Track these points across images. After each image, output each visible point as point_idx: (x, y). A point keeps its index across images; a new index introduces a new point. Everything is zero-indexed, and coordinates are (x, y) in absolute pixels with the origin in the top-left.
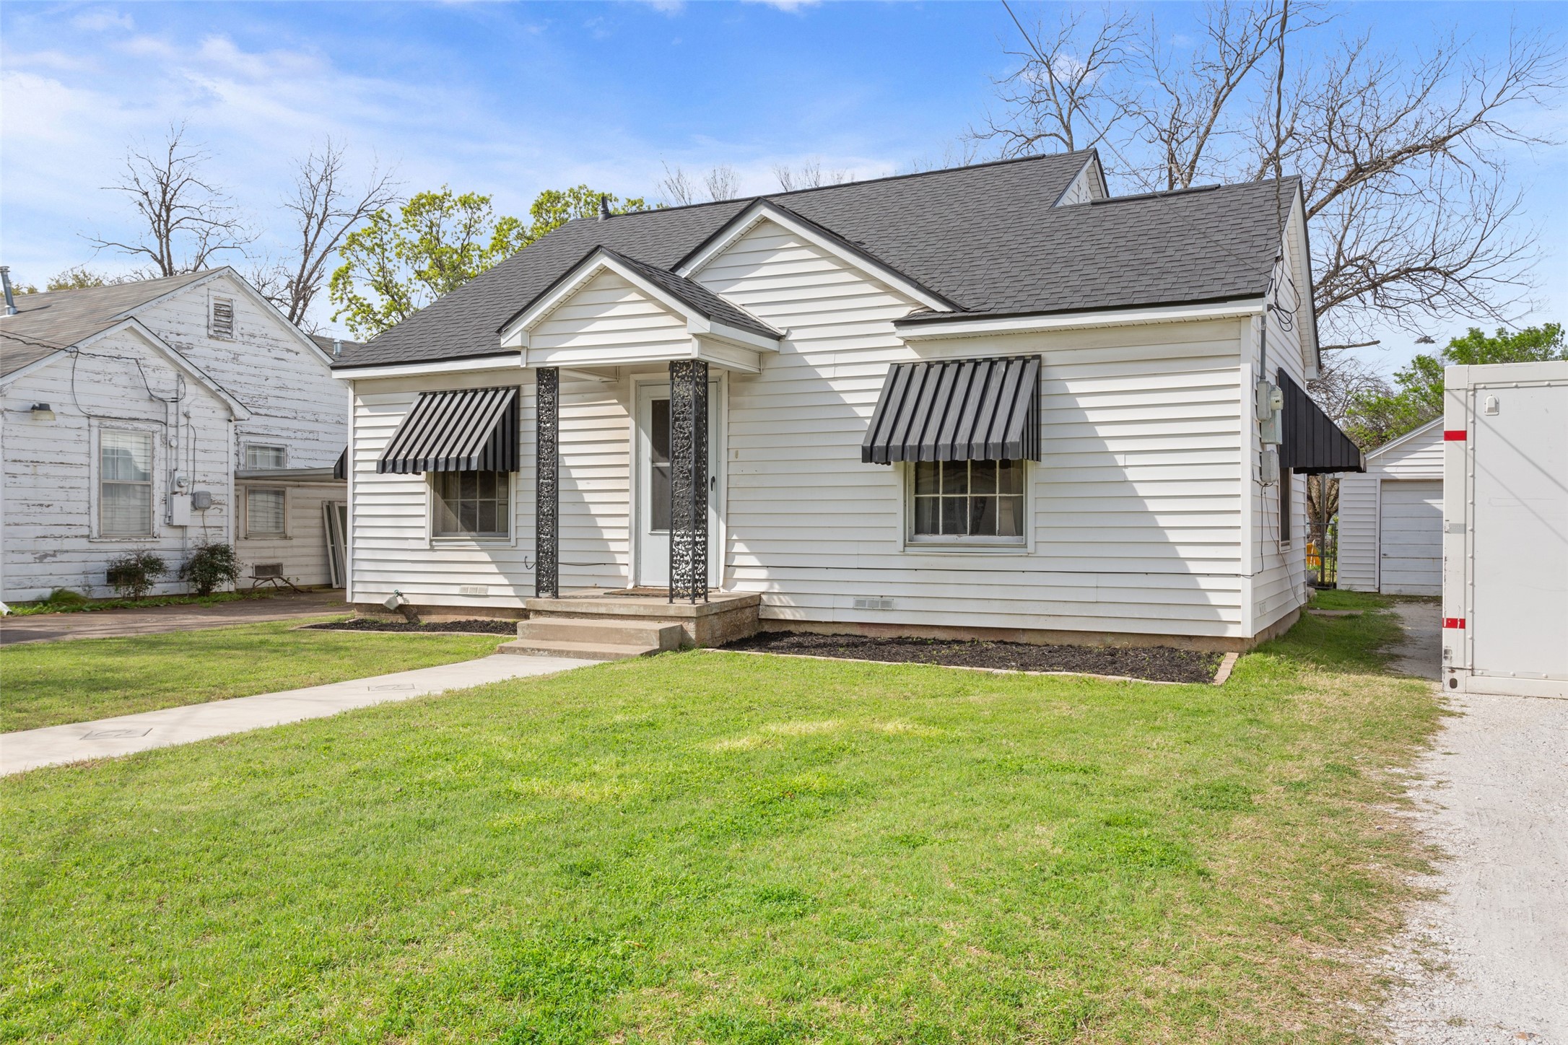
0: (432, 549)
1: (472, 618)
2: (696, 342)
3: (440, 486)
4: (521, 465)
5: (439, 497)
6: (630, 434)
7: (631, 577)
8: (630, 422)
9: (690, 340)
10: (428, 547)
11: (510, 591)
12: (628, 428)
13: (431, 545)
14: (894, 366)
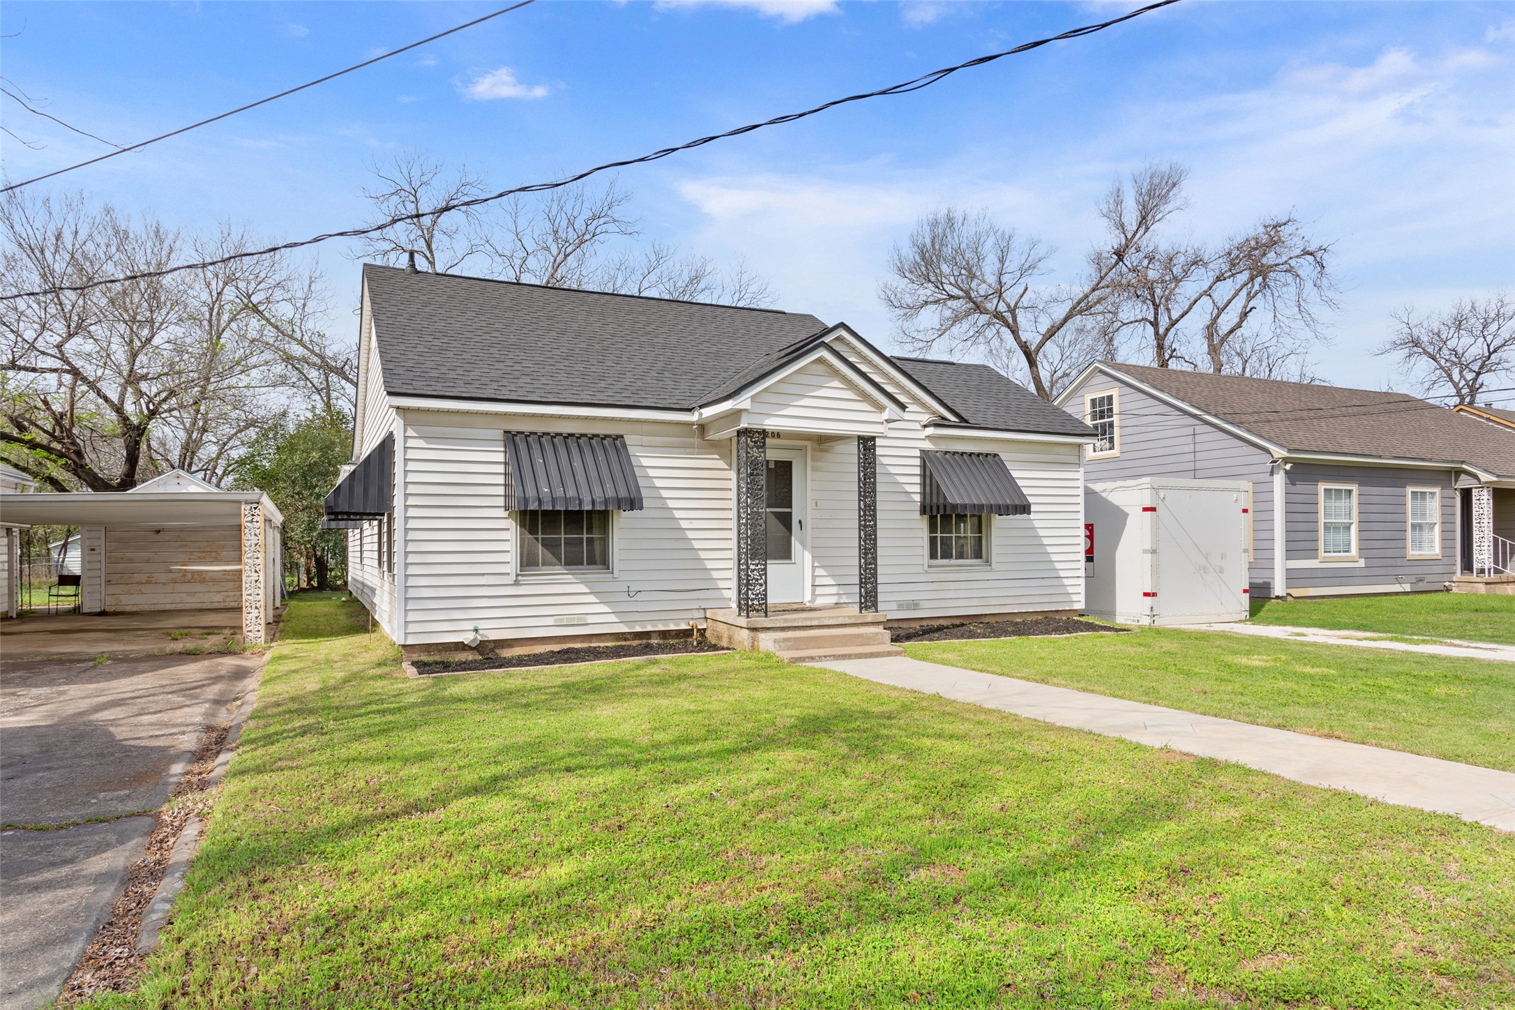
3: (528, 523)
5: (526, 532)
10: (514, 582)
11: (614, 618)
13: (517, 580)
14: (922, 451)
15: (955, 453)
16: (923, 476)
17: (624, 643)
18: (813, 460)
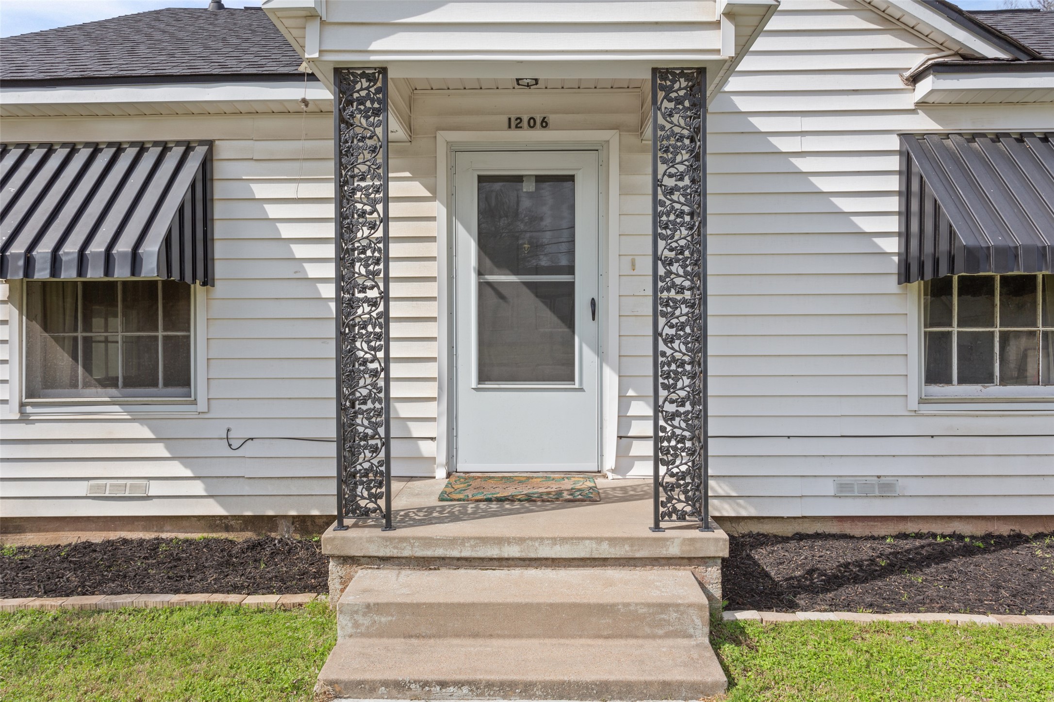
0: (24, 418)
1: (113, 536)
2: (729, 28)
3: (38, 310)
4: (217, 276)
5: (37, 327)
6: (438, 228)
7: (442, 458)
8: (438, 209)
9: (717, 25)
10: (17, 416)
11: (198, 488)
12: (434, 219)
13: (22, 412)
14: (904, 136)
15: (998, 137)
16: (906, 194)
17: (223, 535)
18: (623, 169)
